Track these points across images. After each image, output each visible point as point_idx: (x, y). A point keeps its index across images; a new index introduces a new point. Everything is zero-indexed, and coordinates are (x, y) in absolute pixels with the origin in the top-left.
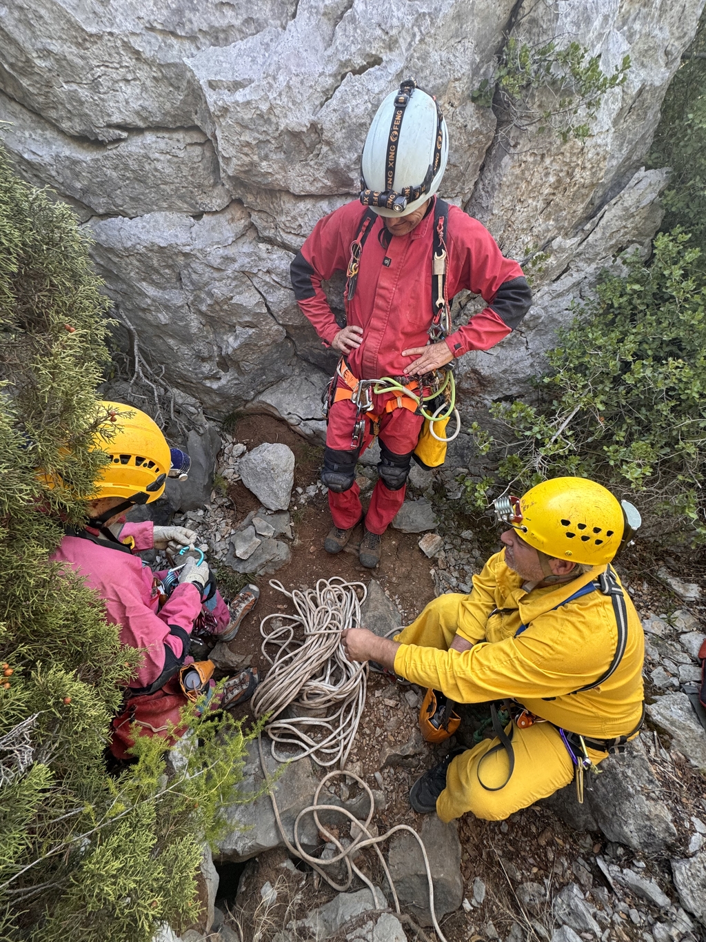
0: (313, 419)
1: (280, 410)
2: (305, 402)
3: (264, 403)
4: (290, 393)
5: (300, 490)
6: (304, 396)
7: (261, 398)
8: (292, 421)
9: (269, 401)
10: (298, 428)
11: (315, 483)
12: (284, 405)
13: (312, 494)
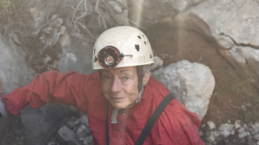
0: (249, 45)
1: (212, 27)
2: (244, 24)
3: (196, 16)
4: (229, 10)
5: (212, 125)
6: (245, 16)
7: (194, 11)
8: (223, 43)
9: (201, 16)
10: (227, 53)
11: (233, 122)
12: (218, 23)
13: (226, 133)
